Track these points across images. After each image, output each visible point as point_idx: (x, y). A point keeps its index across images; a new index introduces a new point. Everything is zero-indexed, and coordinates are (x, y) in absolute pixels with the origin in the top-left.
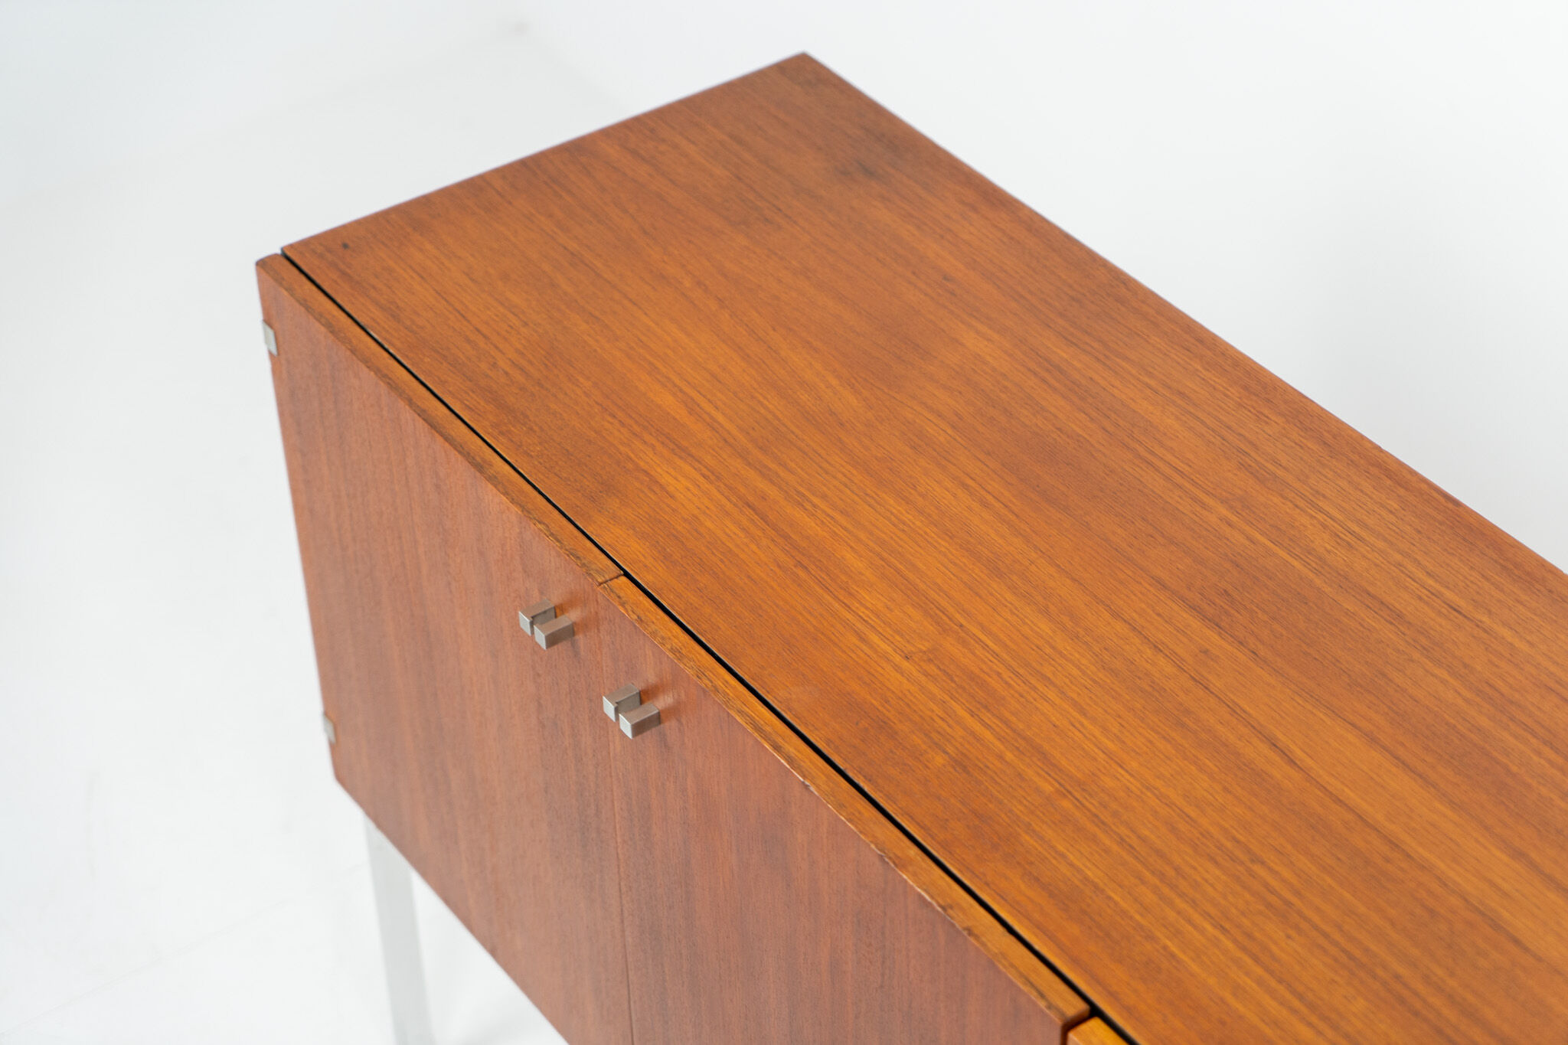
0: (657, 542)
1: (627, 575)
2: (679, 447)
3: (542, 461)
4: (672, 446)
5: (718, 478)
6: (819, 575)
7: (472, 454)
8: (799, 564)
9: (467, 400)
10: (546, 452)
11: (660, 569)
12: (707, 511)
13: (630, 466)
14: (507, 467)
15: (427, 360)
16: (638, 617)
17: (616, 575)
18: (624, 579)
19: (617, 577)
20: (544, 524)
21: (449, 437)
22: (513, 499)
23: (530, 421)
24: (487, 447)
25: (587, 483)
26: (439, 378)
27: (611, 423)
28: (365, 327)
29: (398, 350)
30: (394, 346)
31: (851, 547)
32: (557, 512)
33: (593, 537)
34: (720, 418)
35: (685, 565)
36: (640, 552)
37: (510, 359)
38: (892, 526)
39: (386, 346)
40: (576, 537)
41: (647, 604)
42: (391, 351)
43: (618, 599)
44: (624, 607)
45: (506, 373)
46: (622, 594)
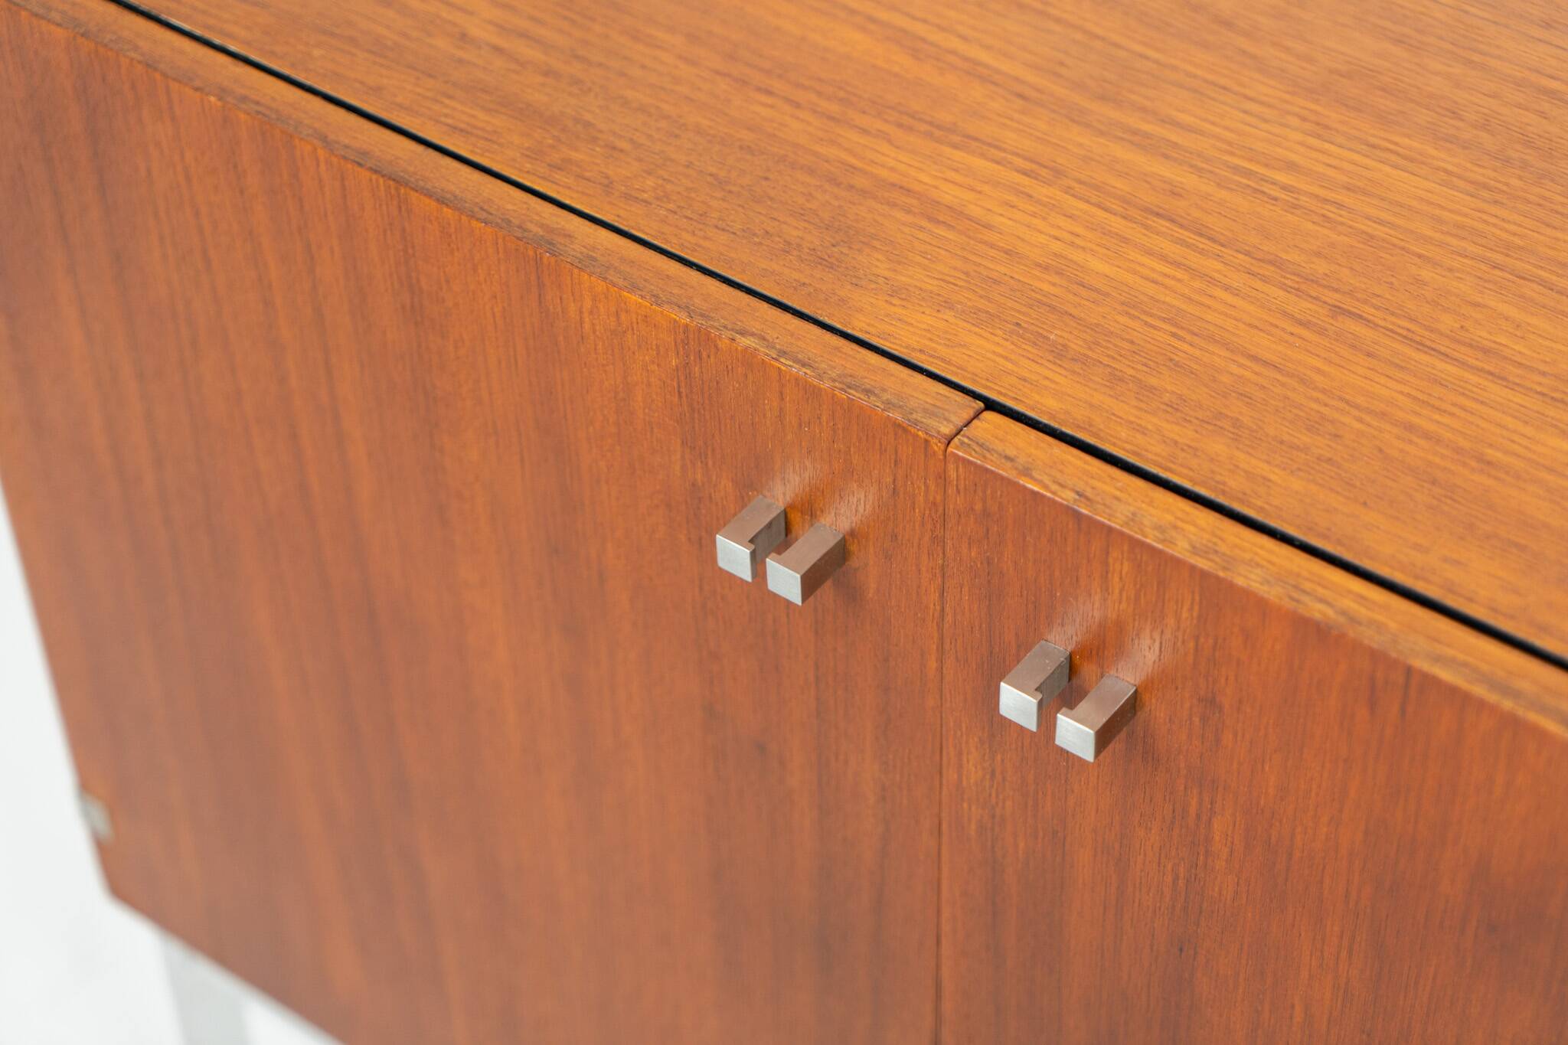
0: (1018, 324)
1: (991, 405)
2: (939, 127)
3: (671, 206)
4: (924, 127)
5: (1058, 173)
6: (1393, 324)
7: (516, 222)
8: (1337, 311)
9: (446, 116)
10: (669, 187)
11: (1057, 378)
12: (1078, 241)
13: (860, 181)
14: (604, 233)
15: (317, 52)
16: (1078, 493)
17: (972, 413)
18: (989, 416)
19: (977, 416)
20: (753, 335)
21: (448, 196)
22: (656, 296)
23: (601, 131)
24: (539, 200)
25: (795, 233)
26: (362, 83)
27: (771, 106)
28: (154, 12)
29: (248, 43)
30: (230, 36)
31: (1420, 256)
32: (765, 305)
33: (874, 341)
34: (984, 56)
35: (1106, 360)
36: (994, 353)
37: (491, 22)
38: (1468, 198)
39: (217, 41)
40: (837, 349)
41: (1079, 463)
42: (233, 48)
43: (1009, 464)
44: (1032, 478)
45: (498, 50)
46: (1011, 452)
